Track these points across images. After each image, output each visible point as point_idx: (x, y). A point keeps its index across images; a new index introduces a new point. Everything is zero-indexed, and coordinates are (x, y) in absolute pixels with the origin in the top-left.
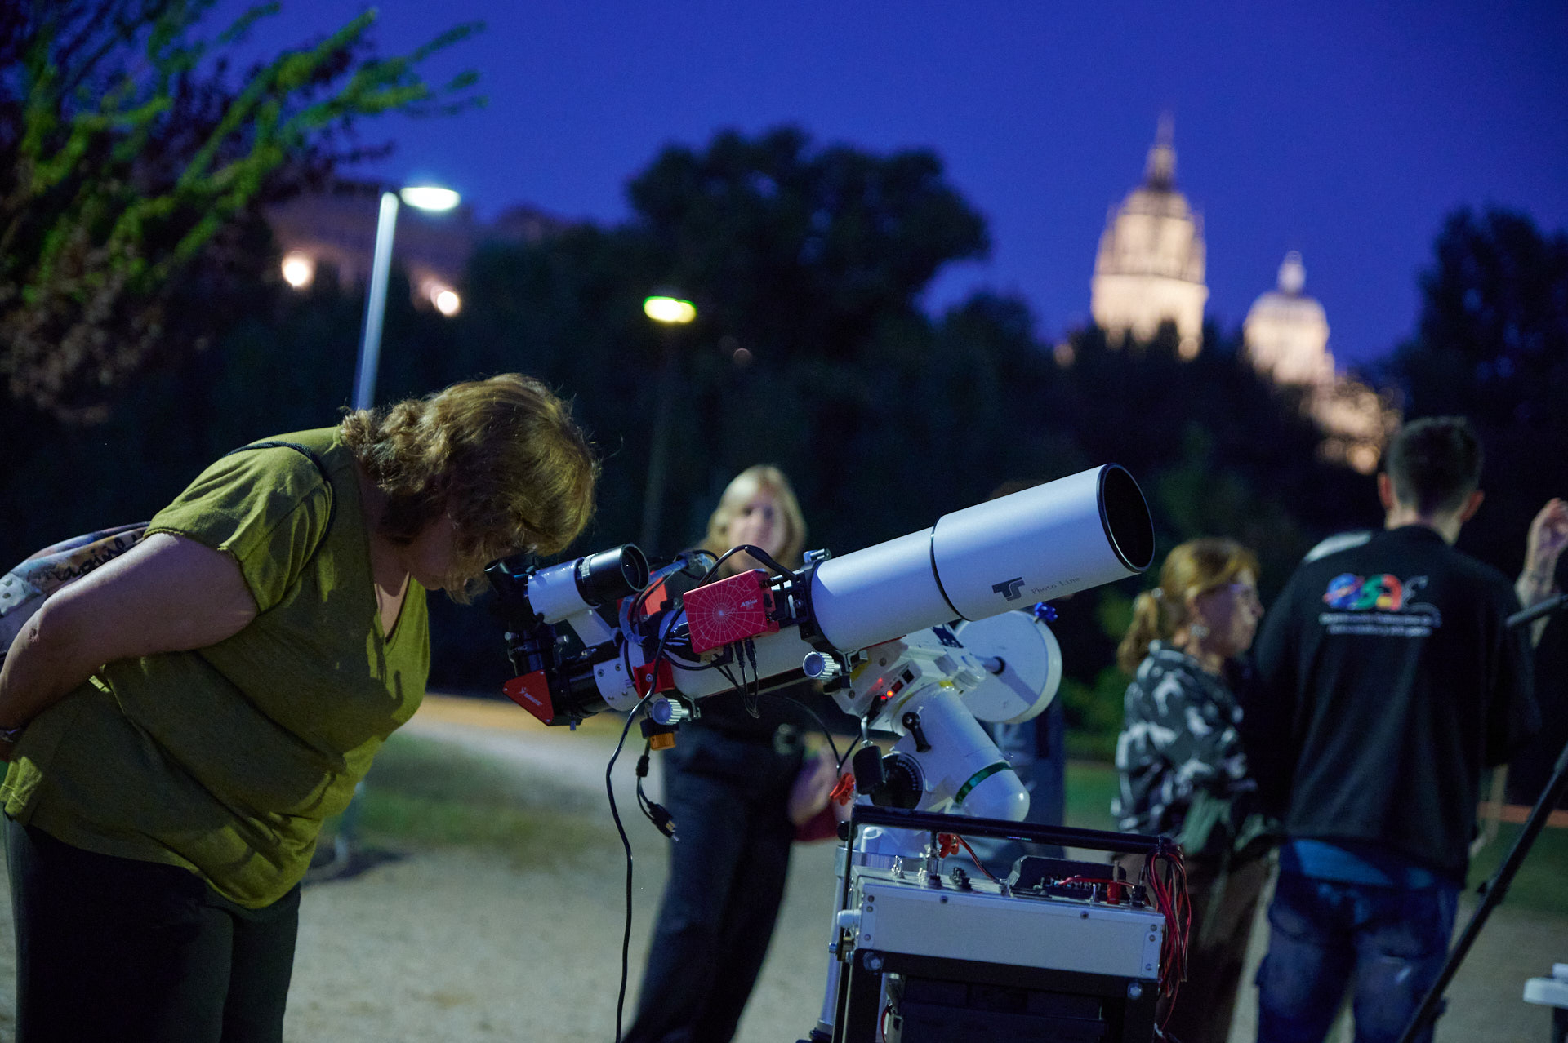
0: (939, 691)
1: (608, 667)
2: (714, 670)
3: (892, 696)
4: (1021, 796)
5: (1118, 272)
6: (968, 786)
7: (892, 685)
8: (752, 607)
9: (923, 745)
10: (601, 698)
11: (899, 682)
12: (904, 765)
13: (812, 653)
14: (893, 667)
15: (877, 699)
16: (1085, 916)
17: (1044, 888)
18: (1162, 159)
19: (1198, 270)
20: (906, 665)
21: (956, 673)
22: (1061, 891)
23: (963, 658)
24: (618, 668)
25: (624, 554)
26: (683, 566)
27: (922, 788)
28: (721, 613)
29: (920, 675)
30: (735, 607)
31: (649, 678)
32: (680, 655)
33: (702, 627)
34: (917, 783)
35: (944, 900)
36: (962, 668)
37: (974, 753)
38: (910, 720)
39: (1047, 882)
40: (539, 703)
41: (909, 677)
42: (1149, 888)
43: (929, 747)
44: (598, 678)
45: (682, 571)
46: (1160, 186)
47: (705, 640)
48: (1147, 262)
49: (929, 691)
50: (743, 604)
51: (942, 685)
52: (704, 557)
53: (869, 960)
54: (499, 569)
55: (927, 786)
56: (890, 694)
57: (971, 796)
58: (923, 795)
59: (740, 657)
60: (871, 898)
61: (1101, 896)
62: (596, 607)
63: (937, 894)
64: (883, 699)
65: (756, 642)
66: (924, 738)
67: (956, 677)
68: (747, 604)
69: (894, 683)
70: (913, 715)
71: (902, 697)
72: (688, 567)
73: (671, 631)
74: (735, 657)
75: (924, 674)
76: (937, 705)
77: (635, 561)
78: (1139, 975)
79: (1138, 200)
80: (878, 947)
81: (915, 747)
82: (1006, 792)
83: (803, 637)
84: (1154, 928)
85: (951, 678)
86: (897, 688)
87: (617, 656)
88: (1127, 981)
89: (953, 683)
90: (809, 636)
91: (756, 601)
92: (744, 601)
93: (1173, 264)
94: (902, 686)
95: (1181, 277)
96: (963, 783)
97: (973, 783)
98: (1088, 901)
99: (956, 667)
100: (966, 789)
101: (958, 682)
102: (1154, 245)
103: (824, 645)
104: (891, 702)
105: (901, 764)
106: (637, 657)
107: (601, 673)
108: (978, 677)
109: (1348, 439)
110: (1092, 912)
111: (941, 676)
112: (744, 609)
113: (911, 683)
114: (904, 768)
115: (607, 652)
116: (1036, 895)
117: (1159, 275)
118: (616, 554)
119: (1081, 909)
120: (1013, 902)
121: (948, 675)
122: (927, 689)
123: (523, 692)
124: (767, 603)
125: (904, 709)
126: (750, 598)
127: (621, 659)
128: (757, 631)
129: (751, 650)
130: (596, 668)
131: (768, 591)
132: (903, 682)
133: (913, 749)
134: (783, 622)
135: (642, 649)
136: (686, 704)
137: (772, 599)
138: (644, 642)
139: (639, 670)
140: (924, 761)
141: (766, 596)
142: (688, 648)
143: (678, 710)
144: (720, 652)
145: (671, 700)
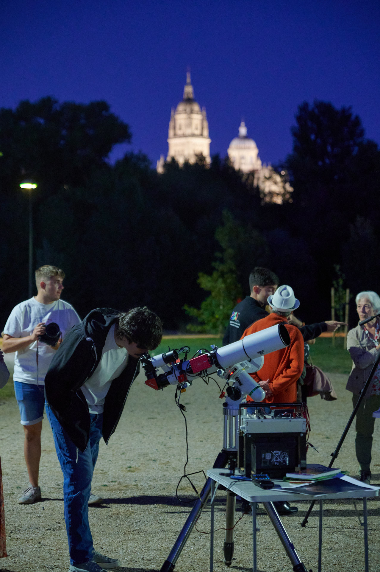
0: (242, 371)
1: (170, 376)
2: (198, 376)
4: (264, 393)
5: (177, 137)
6: (252, 392)
8: (206, 363)
9: (241, 384)
10: (169, 382)
13: (219, 370)
14: (232, 368)
15: (229, 375)
16: (290, 421)
17: (280, 416)
18: (189, 90)
20: (235, 367)
21: (245, 367)
22: (284, 416)
23: (246, 363)
24: (173, 376)
28: (199, 364)
29: (238, 369)
30: (202, 362)
31: (181, 378)
32: (189, 373)
33: (195, 368)
34: (240, 392)
35: (262, 421)
36: (246, 365)
37: (252, 385)
38: (237, 379)
39: (280, 414)
40: (154, 386)
41: (236, 369)
42: (301, 413)
43: (242, 384)
44: (168, 379)
46: (189, 101)
47: (196, 371)
48: (188, 131)
50: (204, 362)
51: (243, 370)
52: (186, 348)
53: (249, 435)
54: (144, 358)
55: (242, 393)
56: (232, 373)
57: (253, 394)
58: (242, 395)
59: (204, 373)
60: (247, 423)
61: (292, 416)
63: (260, 421)
64: (230, 375)
65: (207, 369)
70: (238, 378)
71: (235, 373)
74: (203, 373)
75: (239, 368)
76: (243, 375)
78: (302, 432)
79: (181, 107)
80: (250, 433)
81: (239, 385)
82: (260, 393)
83: (216, 366)
84: (304, 422)
85: (244, 368)
86: (233, 372)
87: (172, 373)
88: (300, 433)
89: (245, 369)
92: (204, 361)
94: (234, 371)
96: (250, 392)
97: (253, 391)
98: (289, 418)
99: (245, 365)
100: (251, 393)
101: (246, 369)
102: (189, 125)
103: (221, 368)
104: (232, 376)
106: (177, 373)
107: (169, 378)
109: (271, 194)
110: (292, 420)
111: (242, 368)
114: (237, 389)
115: (169, 373)
116: (279, 418)
117: (193, 135)
118: (171, 352)
119: (289, 420)
120: (275, 420)
121: (243, 367)
122: (239, 371)
123: (150, 383)
124: (209, 361)
125: (235, 377)
126: (205, 360)
127: (174, 374)
128: (208, 367)
129: (206, 371)
130: (168, 377)
131: (209, 358)
132: (235, 371)
133: (238, 385)
134: (212, 364)
135: (179, 372)
136: (189, 383)
137: (210, 360)
138: (181, 371)
139: (179, 377)
140: (241, 388)
141: (208, 360)
142: (191, 372)
143: (188, 384)
144: (199, 373)
145: (187, 383)
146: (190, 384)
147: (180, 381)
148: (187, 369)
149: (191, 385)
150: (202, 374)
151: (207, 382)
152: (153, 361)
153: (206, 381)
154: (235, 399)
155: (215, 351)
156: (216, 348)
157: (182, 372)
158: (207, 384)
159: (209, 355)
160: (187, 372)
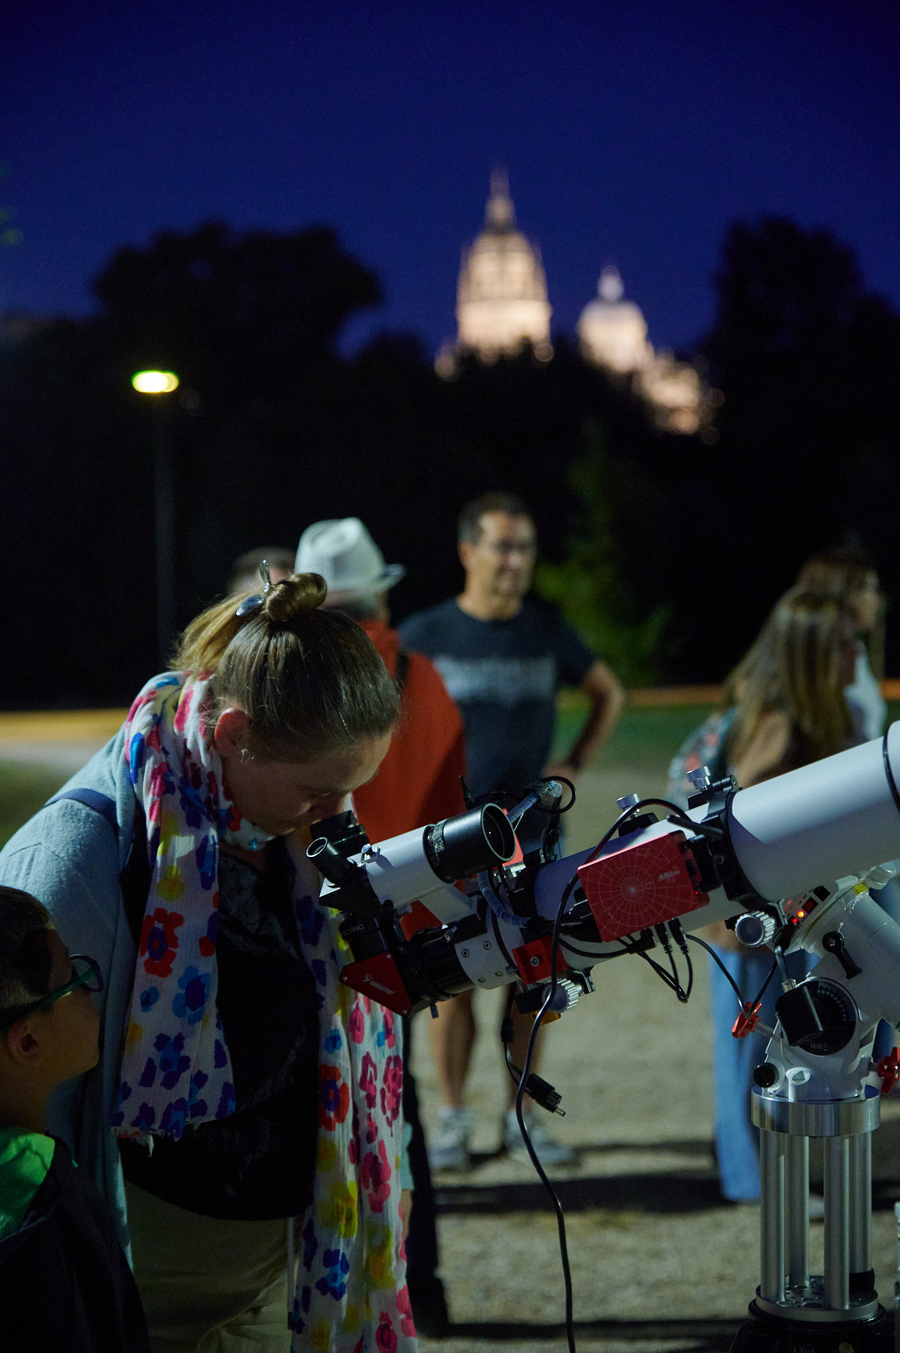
0: (853, 900)
1: (475, 945)
3: (804, 918)
7: (803, 904)
8: (674, 880)
9: (852, 970)
10: (470, 980)
11: (811, 899)
12: (828, 993)
13: (746, 916)
19: (541, 291)
24: (486, 946)
25: (485, 816)
26: (534, 800)
27: (855, 1018)
28: (633, 890)
29: (835, 889)
30: (650, 880)
31: (534, 961)
32: (574, 938)
33: (609, 908)
34: (847, 1013)
38: (832, 942)
40: (389, 992)
41: (823, 892)
43: (858, 970)
44: (460, 956)
45: (534, 806)
47: (616, 925)
49: (847, 901)
50: (661, 877)
51: (856, 893)
52: (554, 783)
54: (326, 852)
55: (860, 1015)
56: (801, 914)
58: (857, 1025)
59: (663, 938)
62: (454, 883)
64: (793, 921)
65: (682, 917)
66: (853, 963)
67: (867, 878)
68: (666, 876)
69: (804, 902)
70: (835, 935)
71: (818, 917)
72: (539, 800)
73: (565, 912)
74: (655, 938)
75: (837, 886)
76: (858, 918)
77: (494, 820)
81: (845, 973)
83: (731, 896)
85: (863, 881)
86: (809, 907)
87: (484, 931)
89: (865, 886)
90: (738, 896)
91: (678, 872)
92: (663, 872)
94: (815, 904)
104: (805, 925)
105: (823, 992)
106: (512, 933)
107: (465, 954)
108: (889, 871)
111: (852, 882)
112: (664, 882)
113: (826, 900)
114: (829, 996)
115: (468, 928)
118: (475, 818)
121: (859, 879)
122: (843, 900)
123: (367, 980)
124: (691, 871)
125: (822, 928)
126: (669, 868)
127: (490, 936)
128: (685, 909)
129: (675, 927)
130: (459, 948)
131: (690, 852)
132: (816, 899)
133: (837, 973)
134: (708, 883)
135: (521, 930)
136: (577, 979)
137: (695, 864)
138: (527, 924)
139: (518, 951)
140: (853, 987)
141: (688, 863)
142: (589, 931)
143: (573, 990)
144: (637, 936)
145: (565, 983)
146: (579, 988)
147: (529, 974)
148: (563, 917)
149: (585, 991)
150: (652, 945)
151: (684, 985)
152: (372, 867)
153: (674, 983)
154: (819, 1046)
155: (722, 807)
156: (726, 789)
157: (536, 929)
158: (683, 997)
159: (689, 834)
160: (567, 931)
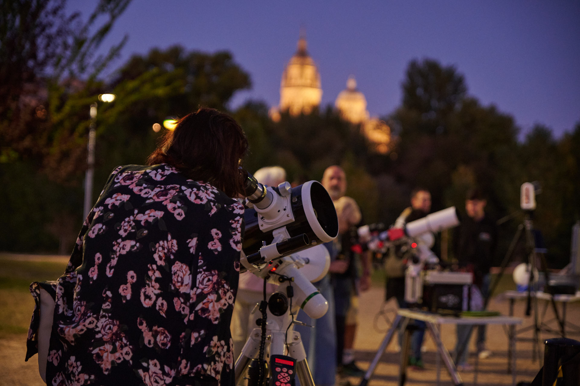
5: (289, 86)
19: (318, 84)
48: (299, 82)
79: (295, 59)
93: (309, 82)
95: (311, 86)
102: (301, 75)
117: (304, 86)
